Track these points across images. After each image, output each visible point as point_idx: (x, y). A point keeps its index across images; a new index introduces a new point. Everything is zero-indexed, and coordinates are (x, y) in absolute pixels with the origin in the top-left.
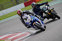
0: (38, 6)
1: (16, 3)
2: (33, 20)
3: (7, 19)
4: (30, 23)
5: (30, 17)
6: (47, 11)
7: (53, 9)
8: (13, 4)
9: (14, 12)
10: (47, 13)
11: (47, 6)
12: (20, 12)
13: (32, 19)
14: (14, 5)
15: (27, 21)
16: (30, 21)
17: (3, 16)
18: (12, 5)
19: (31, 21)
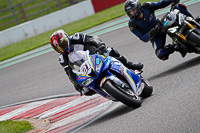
0: (147, 12)
3: (37, 50)
4: (90, 81)
5: (89, 58)
6: (173, 30)
10: (177, 36)
12: (59, 41)
15: (81, 72)
16: (90, 71)
17: (22, 43)
18: (52, 7)
19: (93, 74)
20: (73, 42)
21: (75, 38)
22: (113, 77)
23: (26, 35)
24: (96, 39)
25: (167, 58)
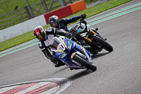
1: (26, 15)
5: (63, 41)
6: (84, 35)
7: (97, 29)
8: (19, 17)
9: (21, 36)
11: (83, 24)
13: (68, 45)
14: (22, 20)
15: (58, 50)
19: (66, 50)
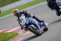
2: (27, 23)
4: (25, 26)
5: (25, 19)
15: (22, 24)
20: (21, 13)
21: (22, 12)
22: (32, 25)
23: (16, 6)
24: (28, 12)
25: (60, 15)
